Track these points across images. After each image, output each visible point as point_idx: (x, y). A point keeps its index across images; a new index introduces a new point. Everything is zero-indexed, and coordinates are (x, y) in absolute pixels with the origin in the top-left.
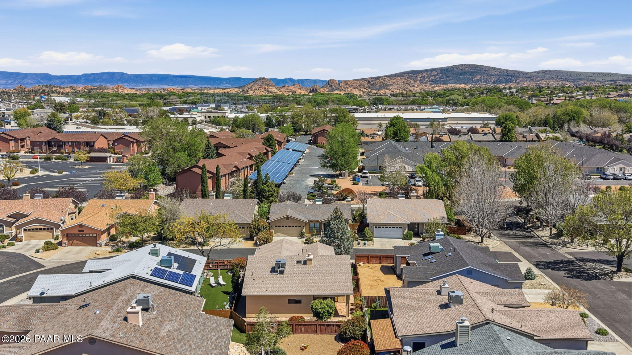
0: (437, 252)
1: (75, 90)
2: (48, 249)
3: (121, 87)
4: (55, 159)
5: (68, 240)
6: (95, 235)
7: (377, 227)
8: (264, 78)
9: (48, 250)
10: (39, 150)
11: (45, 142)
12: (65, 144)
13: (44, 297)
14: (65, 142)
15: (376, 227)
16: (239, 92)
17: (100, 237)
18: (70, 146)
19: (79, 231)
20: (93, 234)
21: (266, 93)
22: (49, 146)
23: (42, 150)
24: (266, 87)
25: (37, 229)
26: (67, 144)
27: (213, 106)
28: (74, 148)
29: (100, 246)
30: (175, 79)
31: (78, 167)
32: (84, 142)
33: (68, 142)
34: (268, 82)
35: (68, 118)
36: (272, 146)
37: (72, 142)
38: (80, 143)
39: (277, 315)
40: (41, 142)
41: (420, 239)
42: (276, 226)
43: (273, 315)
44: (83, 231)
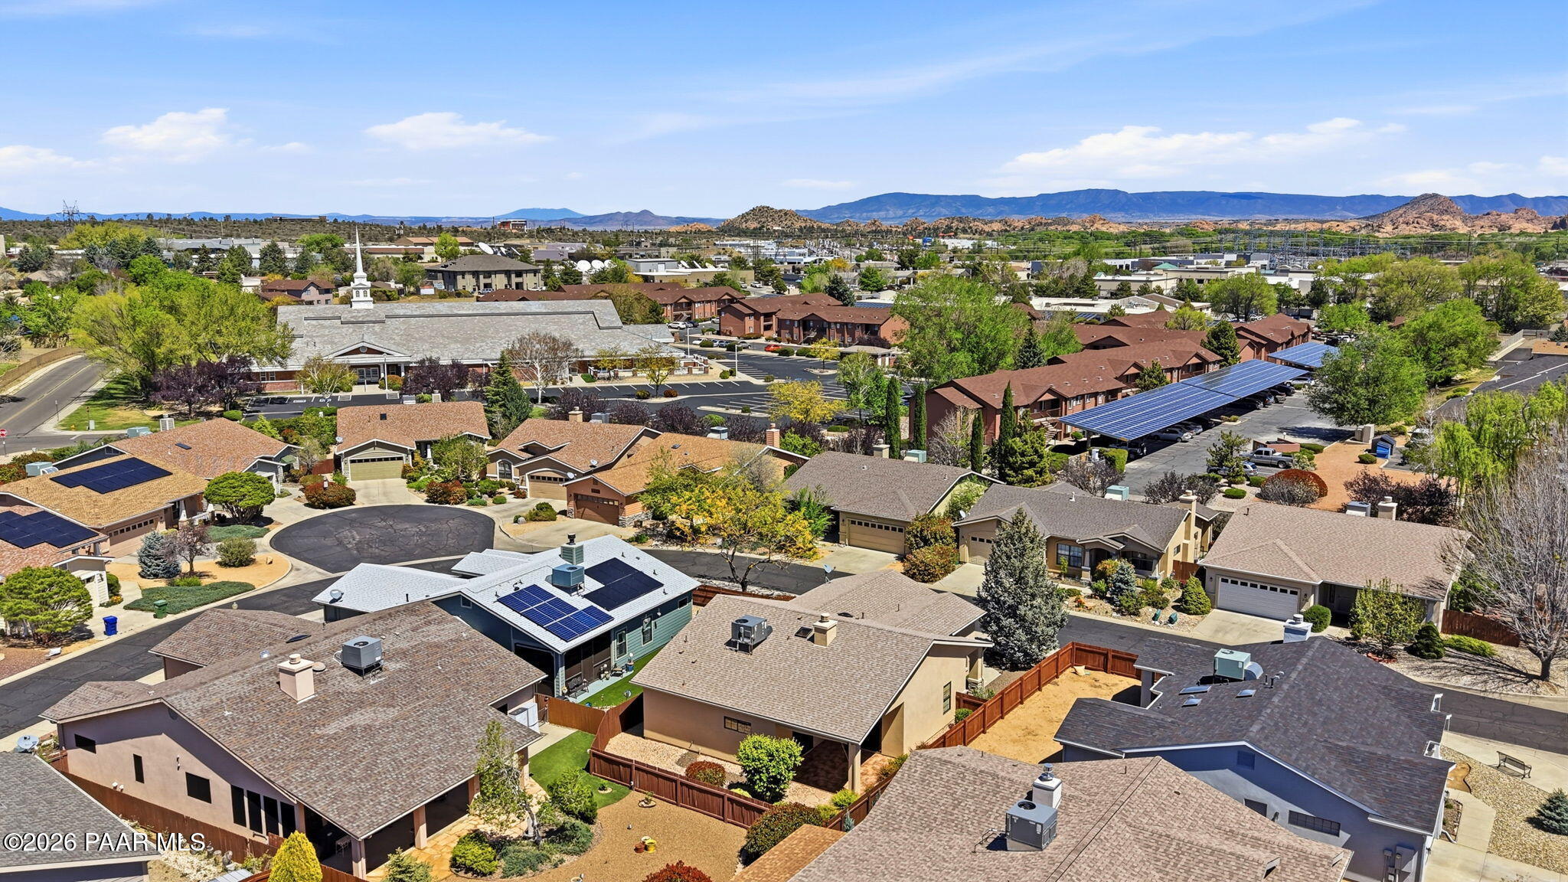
0: (1232, 680)
1: (1010, 226)
2: (537, 518)
3: (1101, 219)
4: (797, 355)
5: (578, 506)
6: (616, 503)
7: (1226, 581)
8: (1435, 196)
9: (535, 520)
10: (788, 336)
11: (799, 321)
12: (829, 328)
13: (335, 608)
14: (829, 323)
15: (1223, 580)
16: (1358, 228)
17: (624, 509)
18: (838, 331)
19: (594, 491)
20: (613, 501)
21: (1428, 231)
22: (804, 330)
23: (792, 337)
24: (1435, 217)
25: (549, 479)
26: (833, 326)
27: (1233, 257)
28: (843, 335)
29: (623, 526)
30: (1224, 202)
31: (816, 372)
32: (861, 324)
33: (836, 323)
34: (1446, 205)
35: (909, 279)
36: (1225, 352)
37: (843, 324)
38: (855, 326)
39: (701, 749)
40: (792, 322)
41: (1344, 633)
42: (974, 539)
43: (694, 747)
44: (598, 492)
